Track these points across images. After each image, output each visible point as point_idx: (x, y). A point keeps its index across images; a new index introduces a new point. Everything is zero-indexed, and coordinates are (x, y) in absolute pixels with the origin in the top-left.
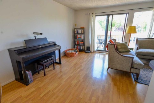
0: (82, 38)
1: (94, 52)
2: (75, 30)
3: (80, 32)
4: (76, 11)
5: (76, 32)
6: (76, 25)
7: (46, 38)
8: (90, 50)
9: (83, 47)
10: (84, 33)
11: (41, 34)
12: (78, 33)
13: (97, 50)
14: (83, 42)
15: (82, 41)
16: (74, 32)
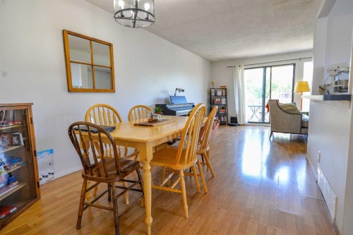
0: (224, 102)
1: (244, 125)
2: (212, 90)
3: (219, 93)
4: (212, 64)
5: (213, 94)
6: (213, 83)
7: (184, 97)
8: (237, 122)
9: (225, 117)
10: (226, 96)
11: (183, 91)
12: (216, 95)
13: (249, 122)
14: (224, 110)
15: (223, 108)
16: (210, 93)
